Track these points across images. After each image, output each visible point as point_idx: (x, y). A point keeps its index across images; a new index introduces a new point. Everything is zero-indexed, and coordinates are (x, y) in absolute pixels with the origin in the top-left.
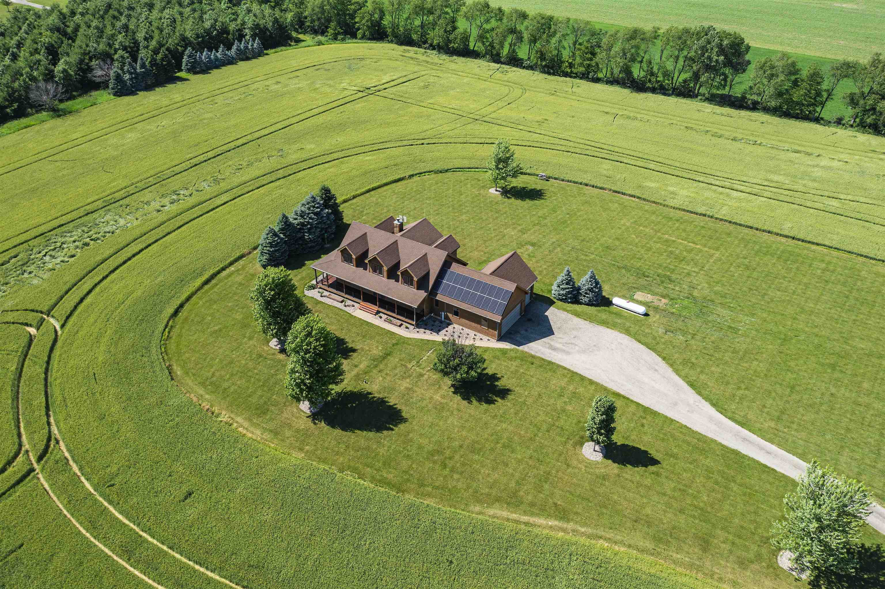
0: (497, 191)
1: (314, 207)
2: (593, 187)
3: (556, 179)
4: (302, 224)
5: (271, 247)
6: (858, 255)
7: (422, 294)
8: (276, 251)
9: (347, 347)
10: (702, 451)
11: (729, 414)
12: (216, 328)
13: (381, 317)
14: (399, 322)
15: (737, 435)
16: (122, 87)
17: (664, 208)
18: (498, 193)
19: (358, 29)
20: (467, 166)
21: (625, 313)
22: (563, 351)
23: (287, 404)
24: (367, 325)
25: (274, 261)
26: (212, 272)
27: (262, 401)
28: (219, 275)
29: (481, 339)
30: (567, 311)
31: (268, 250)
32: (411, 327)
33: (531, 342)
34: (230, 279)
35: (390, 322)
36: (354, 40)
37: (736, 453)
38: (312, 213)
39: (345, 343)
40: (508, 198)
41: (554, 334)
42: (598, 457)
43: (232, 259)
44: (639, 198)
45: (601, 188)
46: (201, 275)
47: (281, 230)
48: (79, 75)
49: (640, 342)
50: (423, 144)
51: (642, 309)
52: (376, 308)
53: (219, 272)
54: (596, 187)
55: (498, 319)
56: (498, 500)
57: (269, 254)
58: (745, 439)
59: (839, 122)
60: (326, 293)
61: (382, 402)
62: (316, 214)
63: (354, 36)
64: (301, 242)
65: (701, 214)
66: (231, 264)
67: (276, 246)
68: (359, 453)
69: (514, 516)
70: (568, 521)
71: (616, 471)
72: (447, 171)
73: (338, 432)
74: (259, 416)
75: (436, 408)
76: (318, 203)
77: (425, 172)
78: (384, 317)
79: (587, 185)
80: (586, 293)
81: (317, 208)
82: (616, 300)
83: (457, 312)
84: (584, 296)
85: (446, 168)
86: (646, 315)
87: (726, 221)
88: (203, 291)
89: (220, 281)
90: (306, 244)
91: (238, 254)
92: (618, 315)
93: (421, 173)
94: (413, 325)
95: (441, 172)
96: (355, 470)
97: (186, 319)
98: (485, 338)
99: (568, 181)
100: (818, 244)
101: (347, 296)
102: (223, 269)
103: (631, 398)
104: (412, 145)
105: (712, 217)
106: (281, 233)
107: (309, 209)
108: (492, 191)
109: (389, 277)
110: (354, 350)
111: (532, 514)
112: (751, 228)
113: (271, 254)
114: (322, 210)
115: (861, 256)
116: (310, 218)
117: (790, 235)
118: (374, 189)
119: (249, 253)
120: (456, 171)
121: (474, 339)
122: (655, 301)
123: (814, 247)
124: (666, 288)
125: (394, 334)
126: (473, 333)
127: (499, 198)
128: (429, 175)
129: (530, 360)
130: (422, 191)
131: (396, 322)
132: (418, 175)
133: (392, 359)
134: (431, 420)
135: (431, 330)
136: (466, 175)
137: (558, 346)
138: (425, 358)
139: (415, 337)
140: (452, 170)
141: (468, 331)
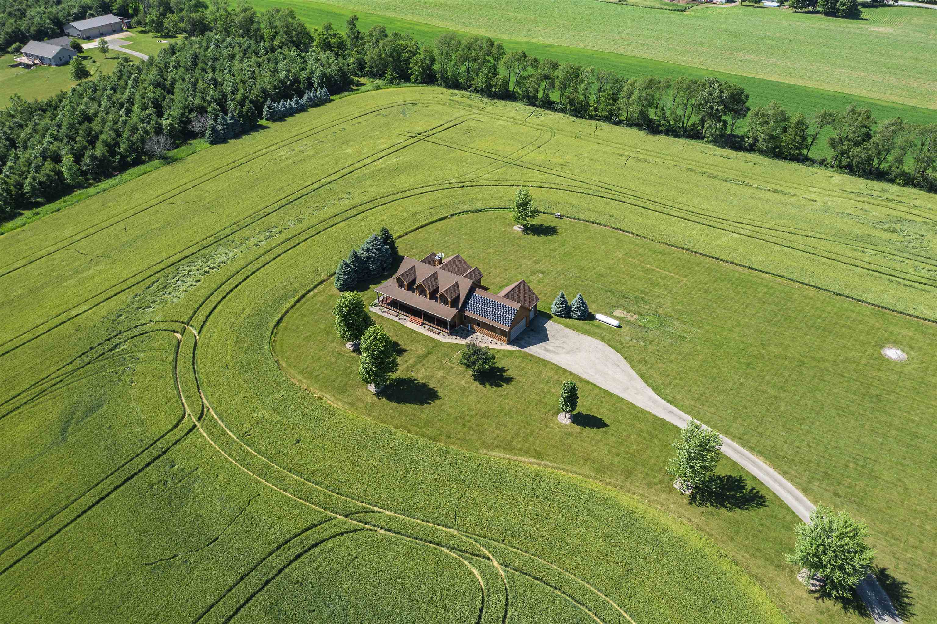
0: (519, 228)
1: (376, 244)
2: (598, 224)
3: (568, 217)
4: (367, 258)
5: (345, 275)
7: (454, 311)
8: (348, 278)
9: (400, 348)
10: (640, 420)
11: (664, 396)
12: (308, 335)
13: (425, 328)
14: (438, 331)
15: (665, 409)
16: (216, 137)
17: (652, 242)
18: (520, 230)
19: (412, 74)
20: (497, 206)
21: (604, 325)
22: (554, 352)
23: (360, 385)
24: (415, 333)
25: (346, 285)
26: (302, 293)
27: (342, 384)
28: (306, 296)
29: (496, 343)
30: (561, 324)
31: (342, 277)
32: (446, 335)
33: (531, 345)
34: (314, 299)
35: (432, 331)
36: (408, 84)
37: (662, 420)
38: (375, 249)
39: (399, 345)
40: (528, 234)
41: (548, 340)
42: (568, 422)
43: (315, 284)
44: (633, 233)
45: (604, 225)
46: (293, 295)
47: (352, 262)
48: (180, 126)
49: (610, 346)
50: (463, 187)
51: (615, 323)
52: (421, 321)
53: (306, 294)
54: (600, 224)
55: (507, 329)
56: (498, 447)
57: (343, 280)
58: (671, 412)
59: (822, 163)
60: (385, 310)
61: (425, 385)
62: (377, 249)
63: (408, 80)
64: (366, 271)
65: (680, 248)
66: (315, 287)
67: (348, 274)
68: (408, 418)
69: (508, 456)
70: (542, 459)
71: (578, 430)
72: (481, 211)
73: (394, 404)
74: (340, 394)
75: (461, 390)
76: (379, 241)
77: (463, 212)
78: (427, 327)
79: (593, 223)
80: (576, 311)
81: (379, 245)
82: (598, 316)
83: (479, 324)
84: (574, 313)
85: (480, 209)
86: (619, 327)
87: (699, 253)
88: (296, 307)
89: (308, 300)
90: (370, 272)
91: (320, 280)
92: (599, 327)
93: (460, 213)
94: (447, 333)
95: (476, 212)
96: (405, 428)
97: (285, 328)
98: (499, 342)
99: (578, 219)
100: (767, 273)
101: (400, 312)
102: (309, 291)
103: (597, 384)
104: (454, 188)
105: (689, 250)
106: (352, 265)
107: (372, 246)
108: (516, 228)
109: (431, 298)
110: (405, 351)
111: (520, 455)
113: (345, 280)
114: (382, 246)
115: (798, 282)
116: (374, 253)
118: (422, 227)
119: (328, 279)
120: (488, 211)
121: (491, 343)
122: (628, 316)
123: (765, 275)
124: (639, 307)
125: (433, 339)
126: (490, 339)
127: (520, 234)
128: (466, 214)
129: (529, 358)
130: (460, 228)
131: (436, 331)
132: (458, 215)
133: (432, 357)
134: (457, 398)
135: (461, 337)
136: (496, 214)
137: (551, 348)
138: (455, 356)
139: (449, 342)
140: (485, 210)
141: (486, 337)
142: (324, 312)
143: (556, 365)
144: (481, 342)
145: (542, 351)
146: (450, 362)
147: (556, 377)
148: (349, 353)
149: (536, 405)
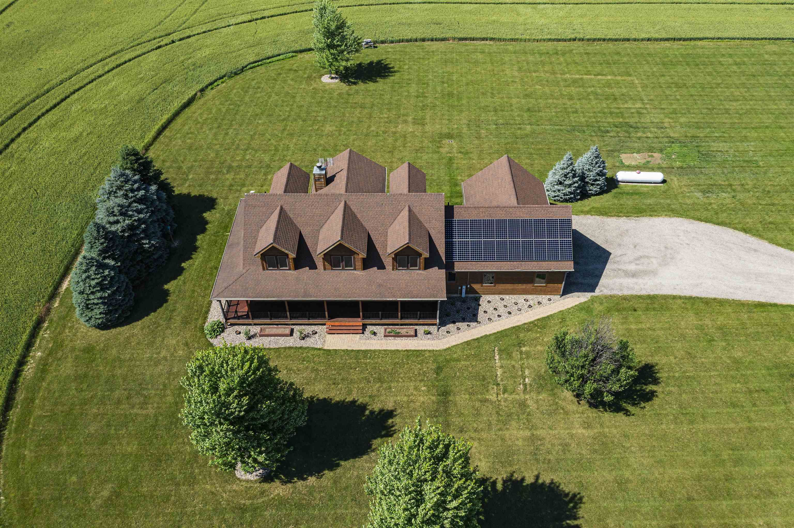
0: (332, 78)
1: (132, 191)
2: (432, 40)
3: (383, 42)
4: (131, 228)
5: (103, 289)
6: (742, 39)
7: (436, 274)
8: (114, 293)
9: (372, 412)
12: (106, 493)
13: (375, 334)
14: (411, 330)
17: (528, 44)
18: (337, 81)
20: (263, 56)
21: (644, 188)
22: (645, 273)
24: (365, 357)
25: (116, 310)
28: (21, 379)
29: (539, 303)
30: (587, 213)
31: (101, 298)
32: (433, 329)
33: (599, 276)
34: (49, 377)
35: (397, 335)
38: (135, 201)
39: (363, 407)
40: (355, 83)
41: (610, 254)
43: (25, 337)
44: (492, 39)
45: (443, 40)
47: (103, 252)
49: (700, 220)
50: (173, 42)
51: (658, 176)
52: (358, 322)
53: (17, 373)
54: (437, 40)
57: (103, 303)
60: (255, 330)
61: (514, 484)
62: (140, 201)
64: (140, 258)
65: (570, 40)
66: (29, 345)
72: (242, 70)
75: (595, 451)
76: (135, 182)
77: (216, 81)
78: (380, 330)
79: (423, 40)
80: (596, 180)
81: (139, 189)
82: (621, 175)
83: (492, 278)
84: (592, 185)
85: (240, 67)
86: (664, 181)
87: (599, 40)
90: (149, 257)
91: (30, 324)
92: (639, 193)
93: (211, 84)
94: (435, 324)
95: (236, 74)
98: (544, 298)
99: (399, 41)
100: (700, 39)
101: (294, 321)
102: (22, 363)
103: (777, 302)
104: (160, 47)
105: (583, 40)
106: (104, 258)
107: (126, 196)
108: (326, 79)
109: (366, 267)
110: (390, 414)
112: (628, 40)
113: (106, 302)
114: (147, 190)
115: (744, 39)
116: (139, 212)
117: (671, 37)
118: (164, 128)
119: (48, 310)
120: (254, 67)
121: (530, 306)
122: (649, 159)
123: (699, 43)
124: (639, 138)
125: (418, 353)
126: (520, 299)
127: (344, 87)
128: (222, 82)
129: (626, 304)
130: (236, 109)
131: (403, 330)
132: (210, 87)
133: (458, 398)
134: (610, 477)
135: (464, 320)
136: (272, 68)
137: (632, 267)
138: (499, 372)
139: (454, 343)
140: (249, 67)
141: (510, 299)
142: (102, 402)
143: (680, 297)
144: (510, 313)
145: (629, 281)
146: (505, 391)
147: (708, 322)
148: (263, 493)
149: (754, 405)
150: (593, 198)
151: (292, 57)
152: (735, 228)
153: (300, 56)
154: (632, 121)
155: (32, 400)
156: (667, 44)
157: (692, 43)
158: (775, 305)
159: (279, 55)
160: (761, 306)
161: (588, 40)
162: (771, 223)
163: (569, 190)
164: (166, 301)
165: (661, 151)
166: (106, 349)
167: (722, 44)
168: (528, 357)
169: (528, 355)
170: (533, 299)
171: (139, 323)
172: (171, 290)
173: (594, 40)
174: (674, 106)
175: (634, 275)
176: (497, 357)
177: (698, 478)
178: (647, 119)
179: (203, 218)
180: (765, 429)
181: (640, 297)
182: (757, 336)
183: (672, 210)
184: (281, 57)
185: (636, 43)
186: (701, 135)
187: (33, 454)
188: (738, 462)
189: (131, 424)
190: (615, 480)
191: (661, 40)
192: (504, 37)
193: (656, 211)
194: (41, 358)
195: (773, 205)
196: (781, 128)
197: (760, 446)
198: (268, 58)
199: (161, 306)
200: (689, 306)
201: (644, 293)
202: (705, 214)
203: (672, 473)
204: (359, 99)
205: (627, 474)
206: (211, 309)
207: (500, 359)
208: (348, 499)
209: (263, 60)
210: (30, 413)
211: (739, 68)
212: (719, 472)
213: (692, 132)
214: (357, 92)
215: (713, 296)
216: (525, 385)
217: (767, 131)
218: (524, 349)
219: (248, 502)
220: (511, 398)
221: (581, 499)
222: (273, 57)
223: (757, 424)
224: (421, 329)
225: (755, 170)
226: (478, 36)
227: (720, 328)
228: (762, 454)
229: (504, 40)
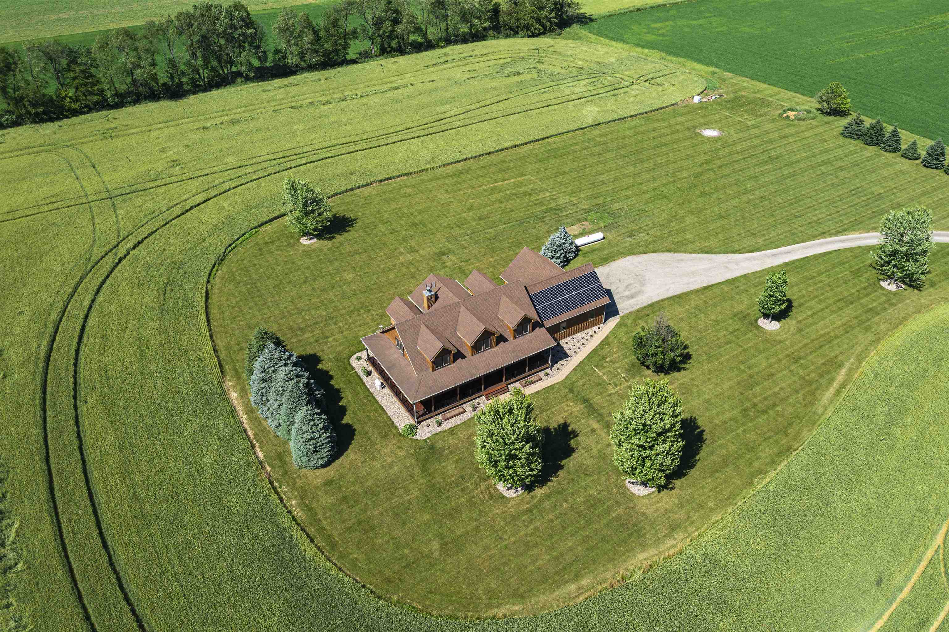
0: (310, 239)
9: (555, 429)
11: (745, 250)
12: (436, 547)
14: (537, 376)
15: (768, 256)
18: (315, 240)
20: (233, 238)
21: (595, 246)
22: (637, 293)
23: (631, 505)
29: (595, 332)
32: (548, 371)
33: (615, 305)
35: (532, 383)
40: (333, 237)
41: (610, 290)
42: (776, 324)
45: (367, 185)
49: (641, 253)
52: (503, 384)
54: (363, 186)
55: (606, 301)
58: (774, 255)
65: (463, 160)
69: (832, 390)
71: (794, 322)
72: (225, 255)
78: (518, 384)
84: (570, 253)
85: (221, 253)
86: (604, 238)
87: (482, 155)
92: (593, 251)
93: (210, 274)
94: (547, 368)
95: (222, 260)
100: (549, 137)
101: (463, 401)
105: (472, 158)
108: (304, 241)
110: (565, 425)
111: (832, 380)
112: (502, 150)
115: (575, 130)
119: (268, 474)
120: (232, 250)
121: (591, 336)
122: (583, 227)
123: (549, 140)
124: (567, 215)
125: (552, 387)
126: (583, 334)
127: (326, 244)
128: (217, 270)
129: (642, 314)
130: (254, 286)
131: (533, 378)
132: (212, 277)
133: (595, 400)
134: (700, 401)
135: (561, 359)
136: (248, 247)
137: (627, 293)
138: (605, 377)
139: (567, 373)
140: (227, 251)
141: (577, 336)
142: (376, 505)
143: (665, 300)
144: (583, 344)
145: (632, 301)
146: (616, 386)
147: (687, 307)
148: (532, 497)
149: (738, 338)
150: (572, 261)
151: (256, 232)
152: (663, 252)
153: (262, 229)
154: (553, 205)
155: (323, 529)
156: (530, 146)
157: (545, 141)
158: (712, 285)
159: (244, 234)
160: (706, 288)
161: (475, 157)
162: (678, 242)
163: (560, 260)
164: (355, 430)
165: (586, 219)
166: (342, 477)
167: (564, 137)
168: (613, 363)
169: (612, 362)
170: (590, 331)
171: (349, 451)
172: (350, 422)
173: (479, 156)
174: (570, 188)
175: (632, 297)
176: (597, 370)
177: (739, 383)
178: (561, 202)
179: (321, 370)
180: (750, 347)
181: (645, 307)
182: (715, 305)
183: (622, 253)
184: (247, 236)
185: (509, 151)
186: (601, 202)
187: (361, 555)
188: (750, 368)
189: (411, 507)
190: (704, 402)
191: (524, 144)
192: (414, 170)
193: (613, 257)
194: (299, 505)
195: (671, 231)
196: (641, 184)
197: (755, 356)
198: (238, 239)
199: (354, 434)
200: (672, 302)
201: (645, 304)
202: (642, 249)
203: (726, 386)
204: (347, 248)
205: (707, 397)
206: (394, 421)
207: (599, 370)
208: (582, 476)
209: (234, 242)
210: (331, 536)
211: (588, 151)
212: (745, 375)
213: (594, 202)
214: (341, 244)
215: (680, 292)
216: (624, 378)
217: (635, 188)
218: (608, 360)
219: (529, 506)
220: (622, 387)
221: (695, 418)
222: (240, 237)
223: (745, 347)
224: (542, 374)
225: (647, 214)
226: (394, 175)
227: (696, 308)
228: (757, 359)
229: (415, 173)
